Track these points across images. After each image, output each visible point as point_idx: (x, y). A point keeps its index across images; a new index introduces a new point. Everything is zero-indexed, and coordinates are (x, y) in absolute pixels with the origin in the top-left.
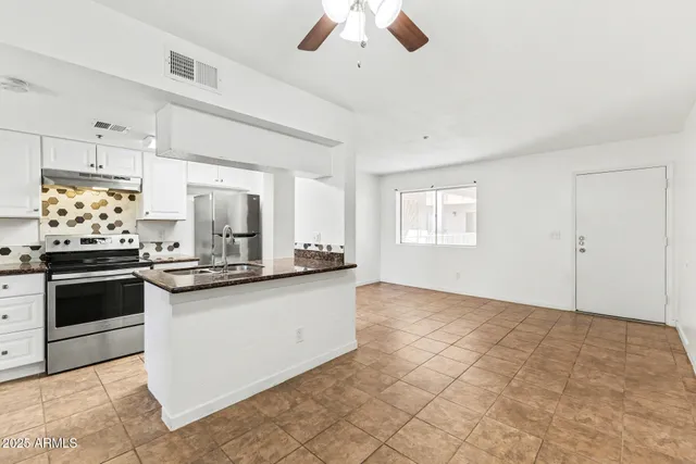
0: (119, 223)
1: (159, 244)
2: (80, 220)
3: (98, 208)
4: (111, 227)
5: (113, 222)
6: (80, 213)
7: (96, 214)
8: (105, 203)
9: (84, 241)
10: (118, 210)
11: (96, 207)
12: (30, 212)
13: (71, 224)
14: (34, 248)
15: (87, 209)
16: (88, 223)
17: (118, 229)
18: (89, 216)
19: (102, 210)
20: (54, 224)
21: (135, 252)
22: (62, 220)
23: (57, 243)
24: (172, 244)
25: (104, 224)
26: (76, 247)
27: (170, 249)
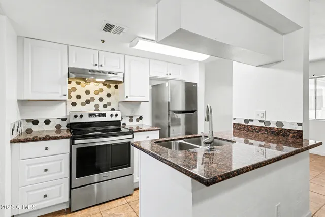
0: (109, 104)
1: (131, 117)
2: (88, 102)
3: (97, 94)
4: (105, 106)
5: (106, 103)
6: (88, 97)
7: (97, 97)
8: (101, 91)
9: (91, 115)
10: (109, 95)
11: (97, 93)
12: (61, 96)
13: (83, 104)
14: (64, 120)
15: (92, 95)
16: (92, 104)
17: (109, 108)
18: (93, 99)
19: (100, 95)
20: (74, 104)
21: (118, 123)
22: (78, 102)
23: (76, 117)
24: (138, 118)
25: (101, 104)
26: (86, 119)
27: (137, 120)
